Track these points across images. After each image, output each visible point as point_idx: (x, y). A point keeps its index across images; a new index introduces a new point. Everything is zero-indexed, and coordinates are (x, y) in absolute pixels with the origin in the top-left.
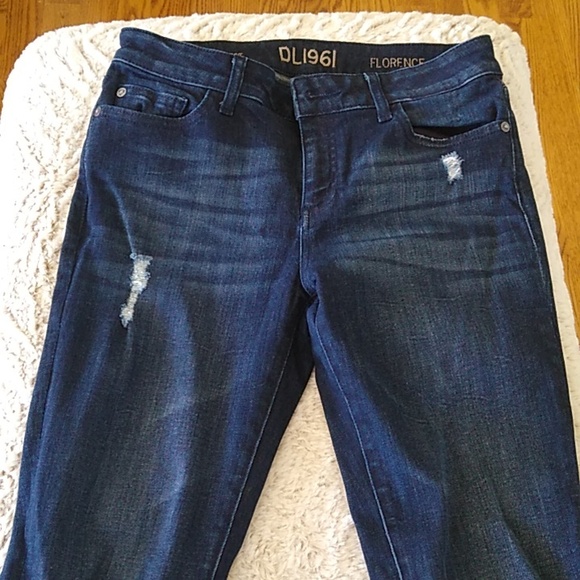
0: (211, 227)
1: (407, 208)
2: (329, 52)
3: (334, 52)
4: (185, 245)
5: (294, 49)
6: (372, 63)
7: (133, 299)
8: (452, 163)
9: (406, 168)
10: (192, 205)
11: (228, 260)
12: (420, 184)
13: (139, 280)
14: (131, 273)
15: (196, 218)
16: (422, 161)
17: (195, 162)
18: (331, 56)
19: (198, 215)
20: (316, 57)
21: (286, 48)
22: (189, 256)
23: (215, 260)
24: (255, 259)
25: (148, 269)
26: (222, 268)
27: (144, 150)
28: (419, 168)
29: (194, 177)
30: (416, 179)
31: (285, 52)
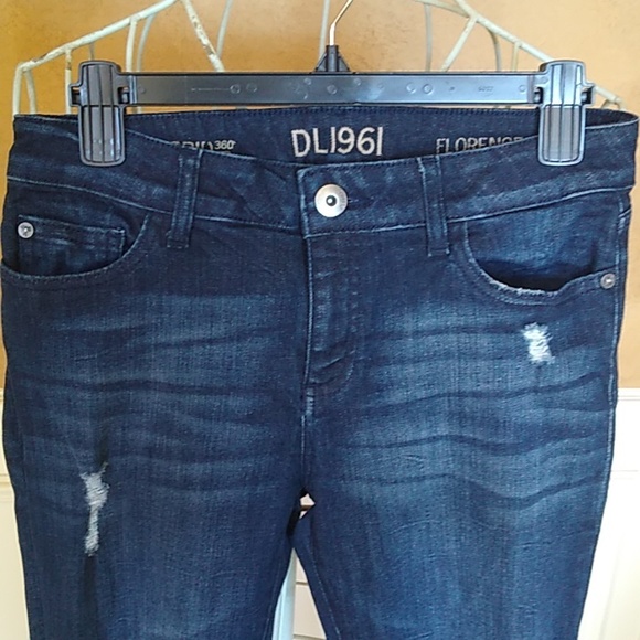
0: (177, 413)
2: (372, 130)
3: (380, 130)
4: (144, 437)
5: (315, 131)
6: (439, 146)
7: (94, 519)
9: (464, 337)
10: (145, 385)
11: (206, 458)
12: (482, 364)
13: (96, 492)
14: (85, 493)
15: (155, 399)
17: (141, 327)
18: (374, 136)
19: (156, 396)
20: (351, 140)
21: (302, 132)
22: (151, 451)
23: (187, 457)
24: (242, 455)
26: (198, 470)
27: (64, 327)
28: (484, 341)
29: (144, 349)
30: (475, 356)
31: (301, 138)
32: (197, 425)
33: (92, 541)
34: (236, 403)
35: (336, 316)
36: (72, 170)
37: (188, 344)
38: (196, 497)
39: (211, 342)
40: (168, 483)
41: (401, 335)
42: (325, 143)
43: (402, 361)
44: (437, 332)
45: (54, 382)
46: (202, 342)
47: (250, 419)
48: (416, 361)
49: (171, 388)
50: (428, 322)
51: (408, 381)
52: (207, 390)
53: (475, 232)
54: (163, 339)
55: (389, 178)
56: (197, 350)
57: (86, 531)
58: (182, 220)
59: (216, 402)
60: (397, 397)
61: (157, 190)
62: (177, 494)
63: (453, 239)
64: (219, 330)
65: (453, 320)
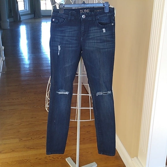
0: (68, 39)
1: (97, 37)
3: (89, 10)
4: (65, 42)
6: (95, 11)
7: (59, 51)
8: (104, 30)
10: (65, 36)
11: (71, 44)
12: (99, 33)
13: (59, 49)
15: (66, 38)
16: (99, 29)
17: (65, 30)
19: (66, 37)
22: (65, 44)
23: (69, 44)
24: (75, 44)
25: (60, 47)
26: (70, 46)
27: (57, 29)
28: (99, 30)
29: (65, 32)
30: (98, 32)
31: (81, 11)
32: (70, 40)
33: (59, 54)
34: (74, 38)
35: (84, 29)
36: (58, 14)
37: (70, 31)
38: (70, 49)
39: (72, 31)
40: (67, 47)
41: (91, 30)
42: (83, 11)
43: (91, 33)
44: (94, 30)
45: (56, 35)
46: (71, 31)
47: (76, 40)
48: (92, 33)
49: (68, 36)
50: (93, 29)
51: (92, 35)
52: (71, 37)
53: (98, 19)
54: (67, 31)
55: (89, 14)
56: (70, 32)
57: (58, 53)
58: (69, 19)
59: (72, 38)
60: (91, 37)
61: (67, 16)
62: (68, 48)
63: (96, 20)
64: (73, 30)
65: (96, 29)
